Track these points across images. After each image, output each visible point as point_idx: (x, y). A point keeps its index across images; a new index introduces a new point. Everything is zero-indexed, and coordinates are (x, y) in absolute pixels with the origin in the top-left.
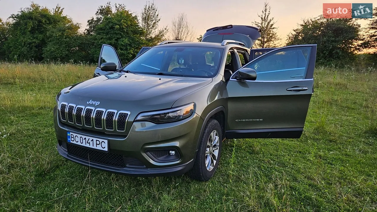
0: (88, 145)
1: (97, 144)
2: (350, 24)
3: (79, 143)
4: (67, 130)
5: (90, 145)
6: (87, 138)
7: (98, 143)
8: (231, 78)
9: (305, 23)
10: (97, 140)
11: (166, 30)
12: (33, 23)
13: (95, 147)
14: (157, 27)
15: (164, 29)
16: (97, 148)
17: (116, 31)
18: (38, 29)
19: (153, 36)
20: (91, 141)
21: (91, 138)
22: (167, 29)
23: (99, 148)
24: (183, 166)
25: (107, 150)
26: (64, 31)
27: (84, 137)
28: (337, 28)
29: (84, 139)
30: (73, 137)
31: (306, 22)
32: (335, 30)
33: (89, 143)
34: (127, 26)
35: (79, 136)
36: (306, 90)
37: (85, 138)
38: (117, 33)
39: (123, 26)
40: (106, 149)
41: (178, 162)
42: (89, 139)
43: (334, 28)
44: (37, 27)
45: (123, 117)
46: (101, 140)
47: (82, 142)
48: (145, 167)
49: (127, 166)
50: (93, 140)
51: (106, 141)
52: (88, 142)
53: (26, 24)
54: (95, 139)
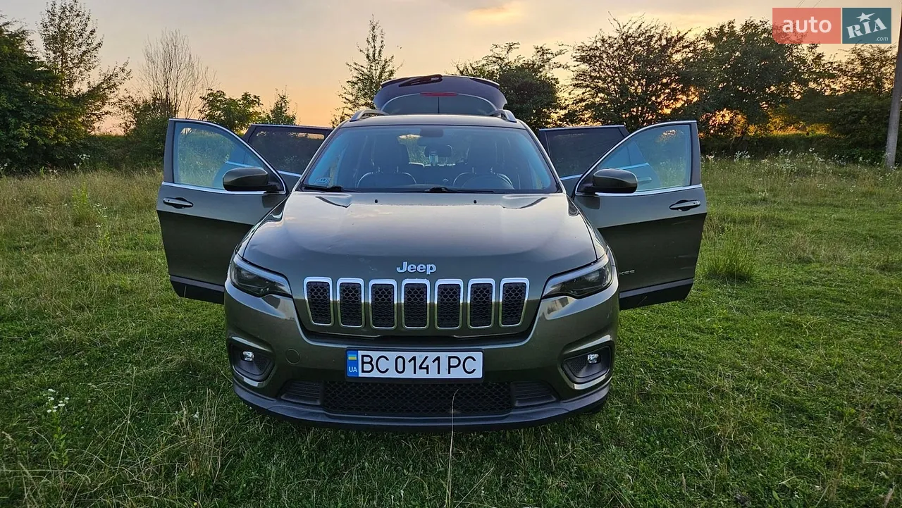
0: (421, 374)
1: (450, 367)
2: (540, 77)
3: (392, 374)
4: (345, 347)
5: (428, 373)
6: (420, 356)
7: (454, 362)
9: (461, 72)
10: (450, 358)
11: (126, 72)
13: (444, 375)
14: (96, 64)
15: (118, 70)
16: (452, 376)
19: (85, 89)
20: (434, 362)
21: (433, 355)
22: (127, 69)
23: (458, 374)
25: (480, 376)
27: (408, 355)
28: (522, 84)
29: (410, 361)
30: (370, 363)
31: (461, 69)
32: (517, 90)
33: (427, 368)
35: (392, 355)
37: (414, 359)
40: (478, 374)
42: (426, 357)
43: (517, 85)
45: (515, 292)
46: (462, 356)
47: (400, 370)
48: (555, 399)
49: (517, 404)
50: (438, 359)
51: (479, 356)
52: (424, 366)
54: (444, 356)
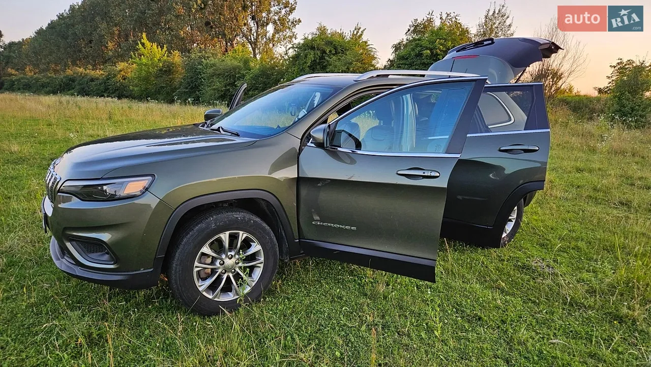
8: (311, 143)
12: (315, 54)
17: (425, 60)
18: (321, 62)
24: (125, 276)
26: (351, 63)
34: (444, 49)
36: (437, 177)
38: (426, 64)
39: (438, 50)
41: (112, 267)
44: (320, 59)
48: (75, 263)
53: (306, 56)
